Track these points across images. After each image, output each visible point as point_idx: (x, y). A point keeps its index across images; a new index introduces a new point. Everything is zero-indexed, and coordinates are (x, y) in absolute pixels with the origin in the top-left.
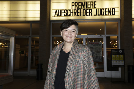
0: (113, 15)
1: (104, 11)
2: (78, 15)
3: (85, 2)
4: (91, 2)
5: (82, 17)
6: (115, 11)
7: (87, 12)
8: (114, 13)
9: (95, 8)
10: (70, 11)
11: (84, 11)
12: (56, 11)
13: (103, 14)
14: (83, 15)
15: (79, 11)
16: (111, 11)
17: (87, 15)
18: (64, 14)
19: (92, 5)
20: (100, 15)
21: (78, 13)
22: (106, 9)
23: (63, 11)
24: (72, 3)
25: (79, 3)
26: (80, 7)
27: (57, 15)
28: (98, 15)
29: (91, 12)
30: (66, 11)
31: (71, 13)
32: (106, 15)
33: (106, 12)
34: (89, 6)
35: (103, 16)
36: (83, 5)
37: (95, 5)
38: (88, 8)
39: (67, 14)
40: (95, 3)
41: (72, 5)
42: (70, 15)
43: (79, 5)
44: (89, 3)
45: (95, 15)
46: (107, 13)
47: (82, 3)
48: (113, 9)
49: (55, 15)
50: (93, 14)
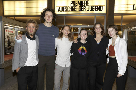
0: (101, 11)
1: (95, 8)
2: (75, 11)
3: (80, 1)
4: (85, 1)
5: (78, 12)
6: (102, 8)
7: (82, 9)
8: (101, 10)
9: (88, 5)
10: (70, 7)
11: (80, 7)
12: (59, 8)
13: (93, 10)
14: (79, 11)
15: (76, 8)
16: (99, 8)
17: (82, 11)
18: (65, 9)
19: (86, 3)
20: (91, 11)
21: (75, 9)
22: (96, 6)
23: (64, 8)
24: (71, 1)
25: (76, 1)
26: (77, 4)
27: (60, 10)
28: (90, 11)
29: (85, 9)
30: (66, 8)
31: (70, 9)
32: (95, 11)
33: (96, 8)
34: (84, 4)
35: (93, 12)
36: (79, 3)
37: (88, 3)
38: (83, 5)
39: (67, 10)
40: (88, 2)
41: (71, 3)
42: (70, 11)
43: (76, 3)
44: (84, 2)
45: (87, 11)
46: (96, 10)
47: (78, 1)
48: (101, 6)
49: (58, 10)
50: (86, 10)
